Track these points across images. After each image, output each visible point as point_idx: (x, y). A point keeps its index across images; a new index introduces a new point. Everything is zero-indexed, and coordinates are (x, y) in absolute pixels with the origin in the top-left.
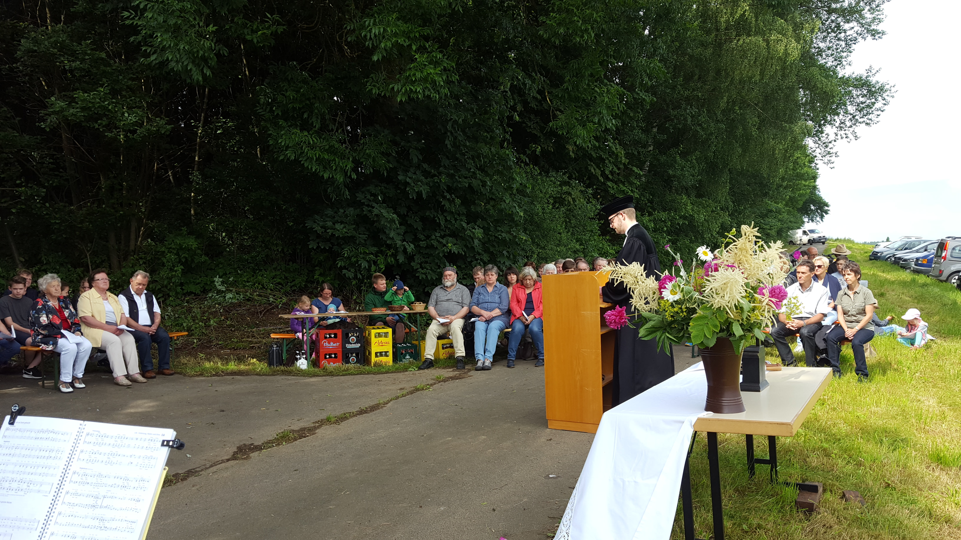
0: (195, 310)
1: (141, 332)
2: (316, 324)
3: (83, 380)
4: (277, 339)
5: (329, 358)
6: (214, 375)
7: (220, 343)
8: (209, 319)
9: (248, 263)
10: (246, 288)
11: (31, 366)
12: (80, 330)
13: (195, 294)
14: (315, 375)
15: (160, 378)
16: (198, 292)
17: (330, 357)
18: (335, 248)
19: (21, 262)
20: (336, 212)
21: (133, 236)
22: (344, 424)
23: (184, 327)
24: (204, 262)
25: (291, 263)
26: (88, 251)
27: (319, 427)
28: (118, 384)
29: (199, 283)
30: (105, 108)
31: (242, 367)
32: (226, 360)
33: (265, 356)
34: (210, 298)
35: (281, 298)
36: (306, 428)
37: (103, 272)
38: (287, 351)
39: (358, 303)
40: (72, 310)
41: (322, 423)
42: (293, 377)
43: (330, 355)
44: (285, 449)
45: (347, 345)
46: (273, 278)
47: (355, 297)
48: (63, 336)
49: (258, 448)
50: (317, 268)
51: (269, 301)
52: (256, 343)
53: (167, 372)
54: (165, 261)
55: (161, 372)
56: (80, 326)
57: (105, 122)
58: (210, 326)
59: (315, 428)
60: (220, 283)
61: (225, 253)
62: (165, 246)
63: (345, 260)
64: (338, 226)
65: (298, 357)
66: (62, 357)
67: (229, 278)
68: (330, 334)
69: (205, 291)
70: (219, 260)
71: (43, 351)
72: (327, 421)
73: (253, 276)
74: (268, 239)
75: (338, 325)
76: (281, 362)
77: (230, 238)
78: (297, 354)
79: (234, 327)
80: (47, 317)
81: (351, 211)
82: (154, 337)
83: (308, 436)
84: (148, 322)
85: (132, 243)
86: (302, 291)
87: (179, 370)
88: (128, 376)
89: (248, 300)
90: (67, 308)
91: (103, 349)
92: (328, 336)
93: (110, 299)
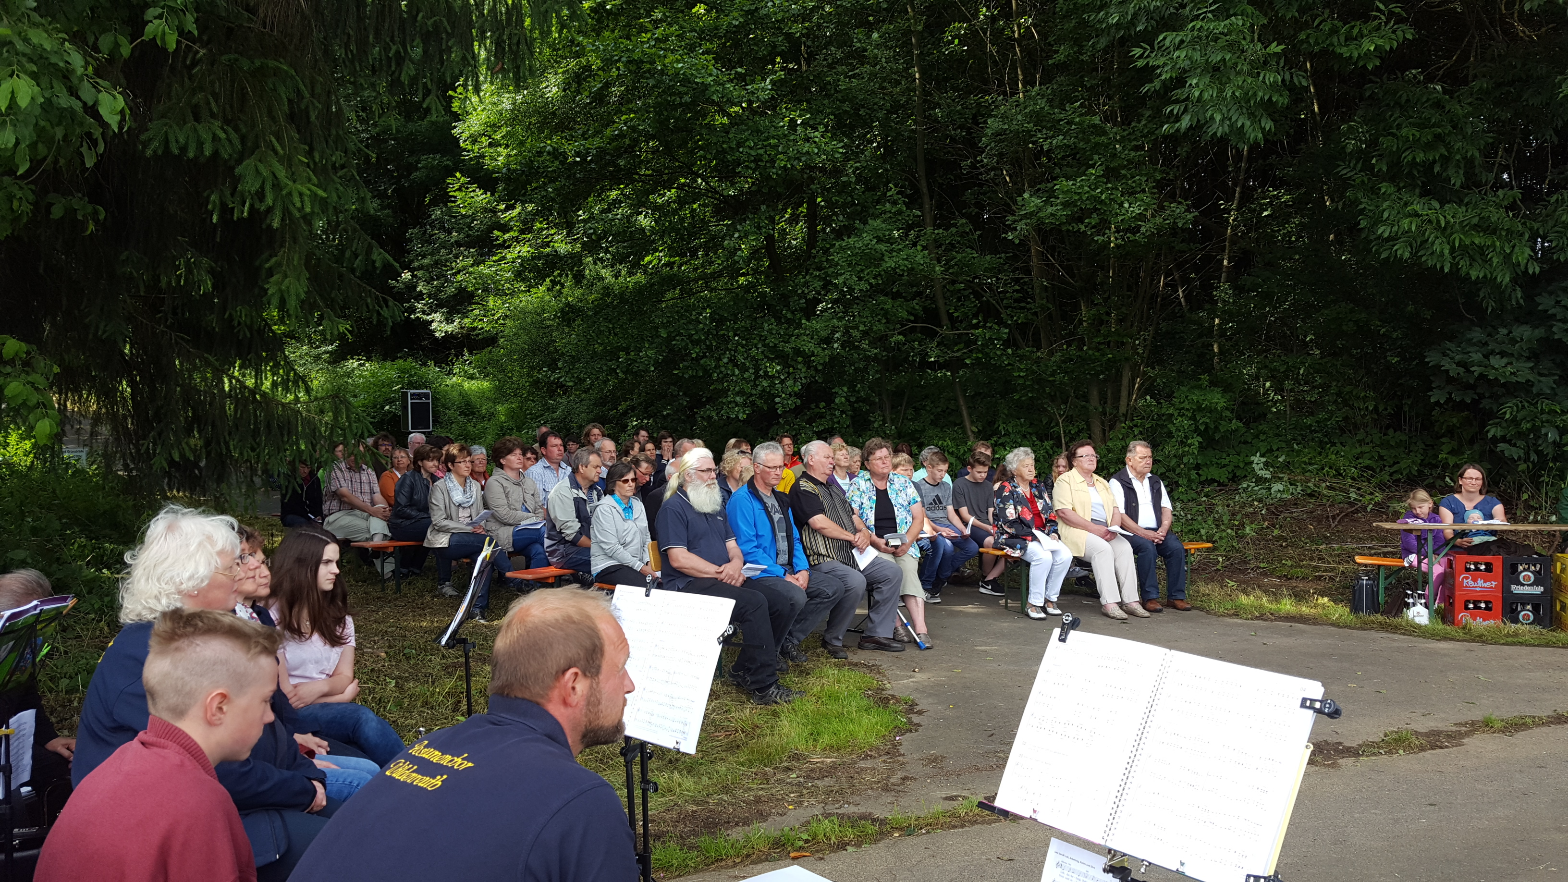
0: (1219, 509)
1: (1142, 538)
2: (1447, 542)
3: (1058, 605)
4: (1366, 565)
5: (1474, 608)
6: (1257, 618)
7: (1262, 565)
8: (1242, 525)
9: (1311, 432)
10: (1308, 474)
11: (990, 577)
12: (1056, 531)
13: (1218, 482)
14: (1445, 638)
15: (1168, 613)
16: (1223, 479)
17: (1476, 607)
18: (1486, 404)
19: (973, 432)
20: (1489, 335)
21: (1124, 393)
22: (1521, 736)
23: (1201, 536)
24: (1236, 430)
25: (1391, 431)
26: (1061, 416)
27: (1468, 734)
28: (1107, 615)
29: (1225, 466)
30: (1097, 199)
31: (1305, 610)
32: (1276, 596)
33: (1342, 594)
34: (1245, 489)
35: (1372, 494)
36: (1441, 732)
37: (1088, 444)
38: (1386, 588)
39: (1532, 508)
40: (1048, 500)
41: (1475, 727)
42: (1402, 637)
43: (1476, 603)
44: (1402, 761)
45: (1513, 587)
46: (1357, 458)
47: (1525, 496)
48: (1035, 538)
49: (1353, 752)
50: (1443, 440)
51: (1349, 498)
52: (1326, 571)
53: (1179, 604)
54: (1173, 429)
55: (1171, 604)
56: (1057, 524)
57: (1094, 220)
58: (1244, 536)
59: (1461, 735)
60: (1262, 465)
61: (1269, 416)
62: (1173, 405)
63: (1504, 425)
64: (1496, 361)
65: (1411, 601)
66: (1032, 569)
67: (1277, 457)
68: (1476, 564)
69: (1235, 479)
70: (1261, 427)
71: (1007, 556)
72: (1486, 725)
73: (1320, 454)
74: (1348, 389)
75: (1494, 548)
76: (1374, 607)
77: (1279, 390)
78: (1408, 596)
79: (1285, 540)
80: (1015, 508)
81: (1524, 332)
82: (1162, 549)
83: (1447, 747)
84: (1153, 524)
85: (1123, 402)
86: (1413, 483)
87: (1198, 604)
88: (1121, 605)
89: (1311, 495)
90: (1041, 497)
91: (1087, 560)
92: (1472, 567)
93: (1097, 484)
